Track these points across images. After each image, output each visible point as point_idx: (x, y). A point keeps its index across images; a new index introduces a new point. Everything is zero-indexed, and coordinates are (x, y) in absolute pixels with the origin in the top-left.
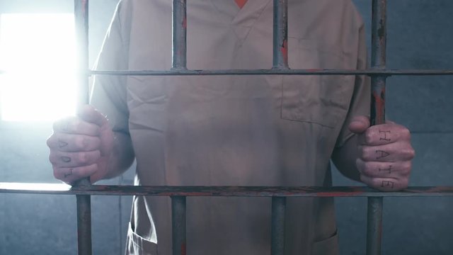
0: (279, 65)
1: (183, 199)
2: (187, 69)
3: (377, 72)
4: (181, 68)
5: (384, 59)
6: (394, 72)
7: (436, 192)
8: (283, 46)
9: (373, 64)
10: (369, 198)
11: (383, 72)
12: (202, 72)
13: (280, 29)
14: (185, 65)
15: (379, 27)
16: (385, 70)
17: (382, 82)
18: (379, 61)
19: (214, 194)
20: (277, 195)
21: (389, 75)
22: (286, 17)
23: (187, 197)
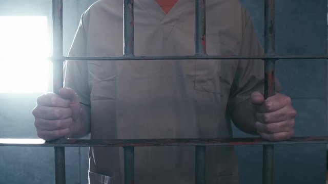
0: (200, 53)
1: (132, 149)
2: (134, 56)
3: (269, 57)
4: (130, 55)
5: (273, 48)
6: (281, 57)
7: (311, 140)
8: (203, 39)
9: (266, 51)
10: (264, 145)
11: (273, 57)
12: (145, 58)
13: (201, 27)
14: (133, 54)
15: (269, 25)
16: (274, 56)
17: (272, 64)
18: (270, 50)
19: (155, 145)
20: (200, 144)
21: (278, 59)
22: (205, 19)
23: (135, 147)
